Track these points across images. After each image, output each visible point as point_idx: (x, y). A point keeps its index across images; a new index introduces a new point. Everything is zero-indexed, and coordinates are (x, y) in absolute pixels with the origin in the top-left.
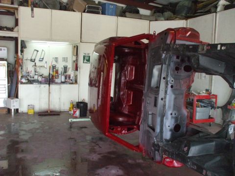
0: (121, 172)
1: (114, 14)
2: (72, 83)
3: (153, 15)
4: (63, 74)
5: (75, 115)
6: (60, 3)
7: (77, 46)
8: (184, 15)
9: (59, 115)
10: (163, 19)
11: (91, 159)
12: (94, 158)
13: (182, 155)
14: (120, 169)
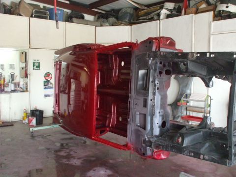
0: (109, 172)
1: (61, 20)
2: (23, 91)
3: (97, 21)
4: (12, 82)
5: (31, 124)
6: (5, 6)
7: (26, 53)
8: (127, 21)
9: (12, 125)
10: (108, 24)
11: (74, 164)
12: (77, 163)
13: (177, 146)
14: (106, 169)
